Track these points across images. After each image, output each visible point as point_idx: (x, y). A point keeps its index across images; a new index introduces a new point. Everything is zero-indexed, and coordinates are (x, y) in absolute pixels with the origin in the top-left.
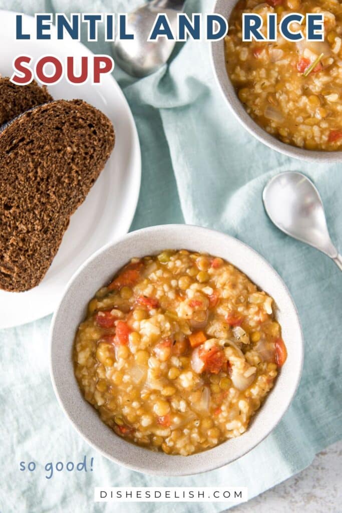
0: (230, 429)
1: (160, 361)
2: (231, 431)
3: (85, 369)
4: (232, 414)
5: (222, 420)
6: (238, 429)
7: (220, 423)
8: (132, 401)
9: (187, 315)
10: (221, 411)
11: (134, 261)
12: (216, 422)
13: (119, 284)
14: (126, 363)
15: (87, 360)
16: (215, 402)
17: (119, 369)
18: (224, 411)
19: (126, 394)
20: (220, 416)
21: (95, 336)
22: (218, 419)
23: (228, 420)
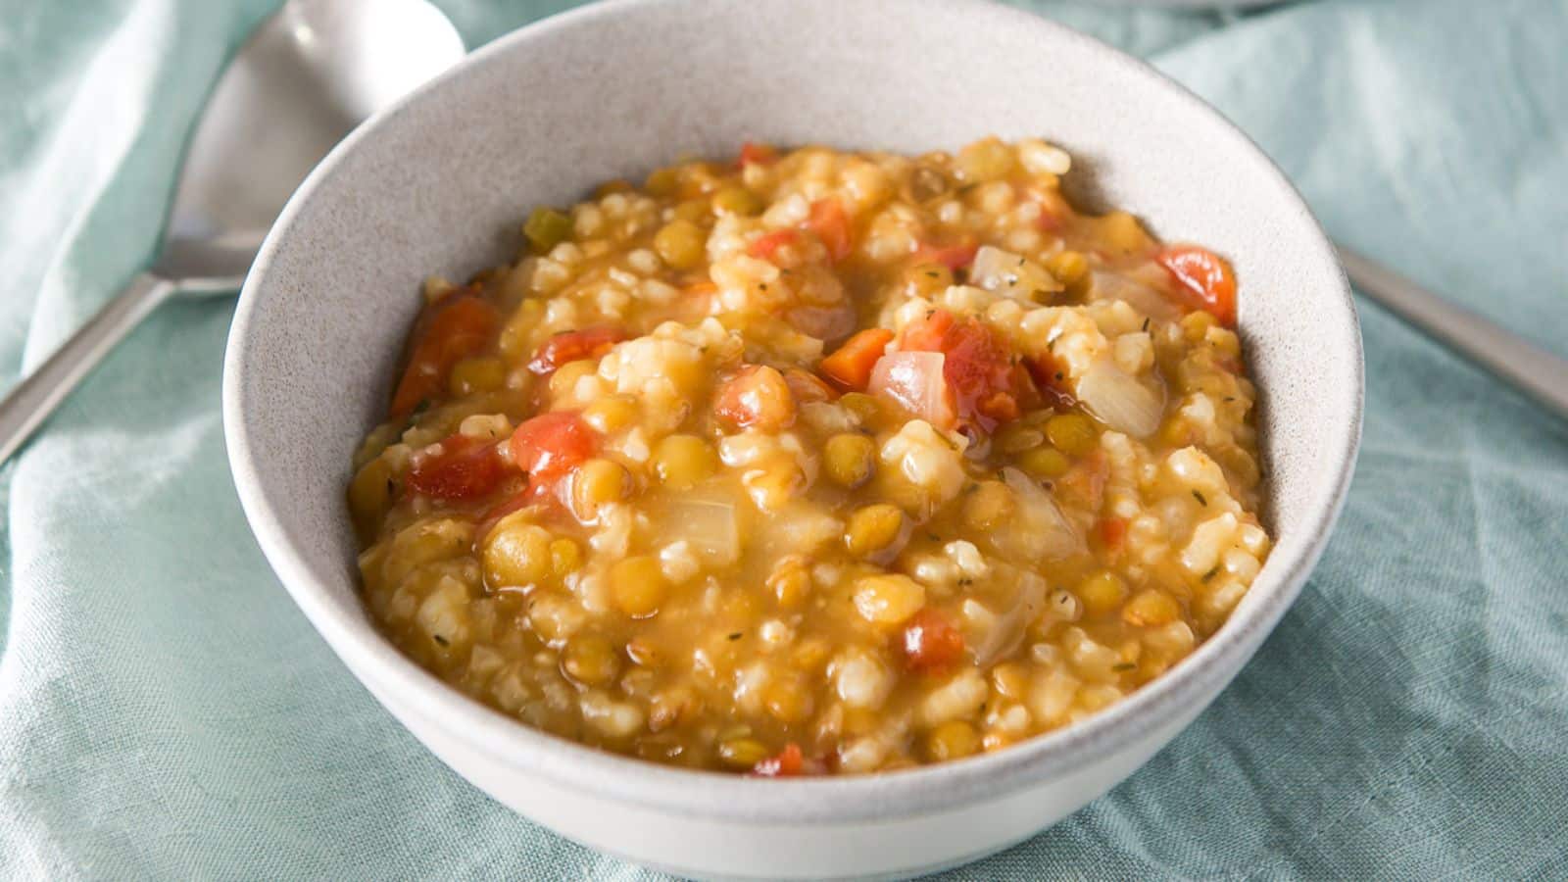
0: (1208, 568)
1: (772, 431)
2: (1215, 574)
3: (478, 651)
4: (1173, 510)
5: (1151, 554)
6: (1236, 545)
7: (1152, 570)
8: (754, 631)
9: (763, 287)
10: (1126, 523)
11: (441, 284)
12: (1134, 572)
13: (429, 370)
14: (634, 512)
15: (469, 615)
16: (1079, 505)
17: (621, 546)
18: (1136, 517)
19: (711, 623)
20: (1135, 541)
21: (447, 529)
22: (1131, 557)
23: (1177, 541)
